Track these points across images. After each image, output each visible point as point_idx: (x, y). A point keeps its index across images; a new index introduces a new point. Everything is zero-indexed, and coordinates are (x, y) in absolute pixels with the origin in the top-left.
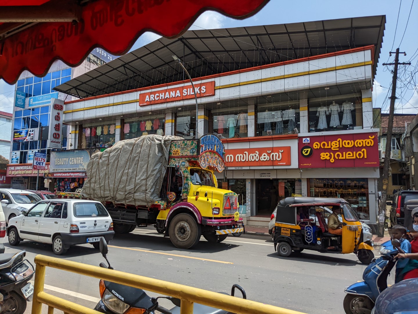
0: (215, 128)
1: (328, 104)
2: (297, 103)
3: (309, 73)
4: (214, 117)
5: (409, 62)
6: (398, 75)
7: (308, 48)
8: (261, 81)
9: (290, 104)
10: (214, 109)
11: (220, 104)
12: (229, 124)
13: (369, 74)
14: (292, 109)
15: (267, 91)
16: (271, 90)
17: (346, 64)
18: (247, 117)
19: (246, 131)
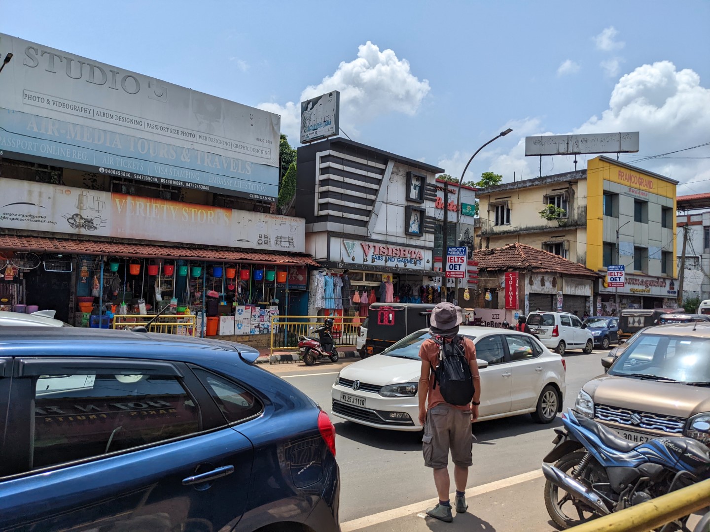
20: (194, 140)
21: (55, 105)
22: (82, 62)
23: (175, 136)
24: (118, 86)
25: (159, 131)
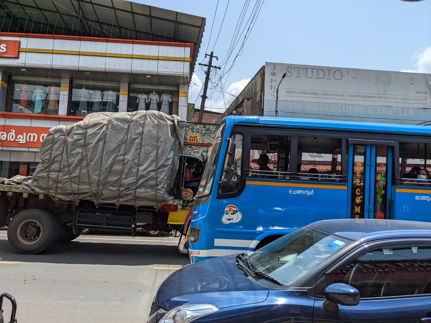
0: (15, 97)
1: (148, 92)
2: (117, 85)
3: (132, 57)
4: (16, 84)
5: (219, 67)
6: (210, 77)
7: (134, 31)
8: (79, 54)
9: (110, 85)
10: (16, 75)
11: (24, 70)
12: (35, 97)
13: (187, 71)
14: (112, 91)
15: (85, 66)
16: (90, 66)
17: (168, 56)
18: (59, 92)
19: (57, 107)
20: (375, 100)
21: (301, 93)
22: (313, 68)
23: (364, 99)
24: (332, 77)
25: (354, 98)
